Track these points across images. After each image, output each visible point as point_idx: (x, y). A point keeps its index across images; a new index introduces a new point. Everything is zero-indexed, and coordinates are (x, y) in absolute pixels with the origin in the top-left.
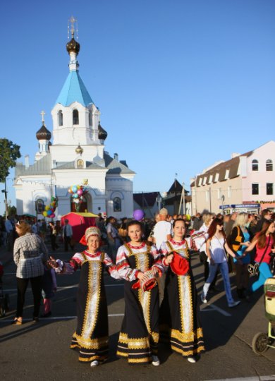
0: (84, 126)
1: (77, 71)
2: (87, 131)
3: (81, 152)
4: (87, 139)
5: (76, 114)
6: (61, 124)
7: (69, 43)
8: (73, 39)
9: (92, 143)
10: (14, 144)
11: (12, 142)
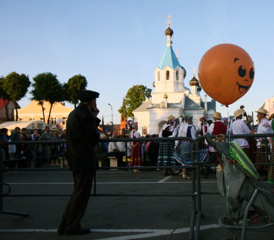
0: (173, 81)
1: (171, 47)
2: (174, 84)
3: (166, 98)
4: (175, 89)
5: (168, 73)
6: (159, 80)
7: (166, 31)
8: (169, 28)
9: (178, 91)
10: (147, 88)
11: (146, 87)
